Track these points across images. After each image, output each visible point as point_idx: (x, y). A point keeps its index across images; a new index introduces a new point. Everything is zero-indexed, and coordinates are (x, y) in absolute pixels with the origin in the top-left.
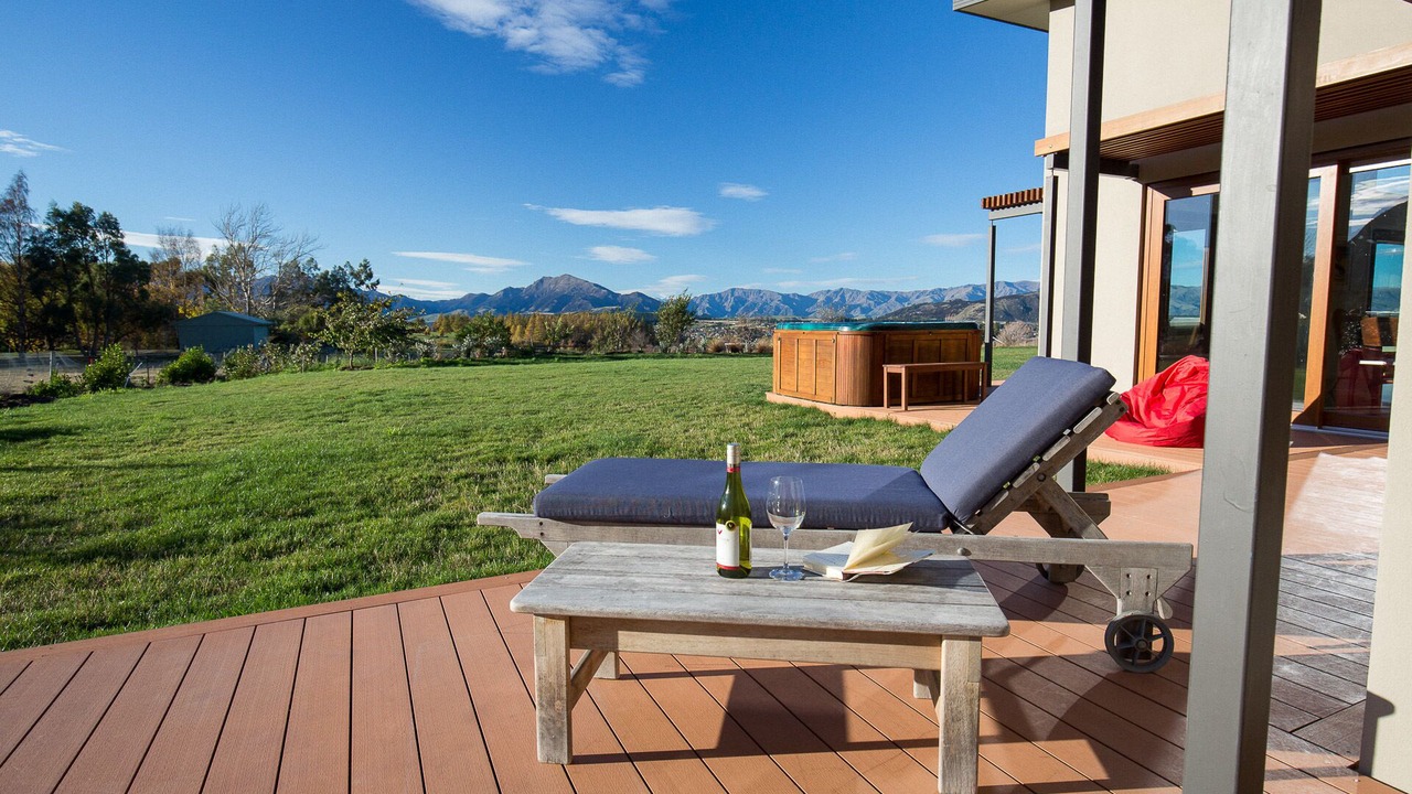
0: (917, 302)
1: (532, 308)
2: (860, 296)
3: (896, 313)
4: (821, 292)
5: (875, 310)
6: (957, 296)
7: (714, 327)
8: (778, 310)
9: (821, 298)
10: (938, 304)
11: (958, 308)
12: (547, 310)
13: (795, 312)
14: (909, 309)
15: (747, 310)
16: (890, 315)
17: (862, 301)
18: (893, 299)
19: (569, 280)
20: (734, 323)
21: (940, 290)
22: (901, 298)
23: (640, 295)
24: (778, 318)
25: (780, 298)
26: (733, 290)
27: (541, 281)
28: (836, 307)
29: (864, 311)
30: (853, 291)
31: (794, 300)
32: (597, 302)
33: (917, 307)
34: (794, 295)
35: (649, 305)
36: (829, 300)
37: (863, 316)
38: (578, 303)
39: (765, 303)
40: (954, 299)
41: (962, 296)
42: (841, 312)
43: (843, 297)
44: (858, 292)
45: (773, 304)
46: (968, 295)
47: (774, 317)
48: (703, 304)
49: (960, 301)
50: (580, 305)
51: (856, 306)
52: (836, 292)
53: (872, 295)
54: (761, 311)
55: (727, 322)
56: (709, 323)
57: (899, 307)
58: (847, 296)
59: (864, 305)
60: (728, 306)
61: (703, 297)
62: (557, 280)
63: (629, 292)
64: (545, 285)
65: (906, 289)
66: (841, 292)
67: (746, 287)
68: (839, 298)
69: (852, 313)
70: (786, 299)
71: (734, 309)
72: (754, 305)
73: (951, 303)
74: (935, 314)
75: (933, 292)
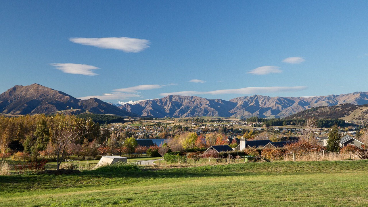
0: (316, 105)
1: (6, 111)
2: (270, 101)
3: (299, 114)
4: (240, 98)
5: (283, 112)
6: (348, 101)
7: (154, 125)
8: (206, 112)
9: (240, 103)
10: (332, 107)
11: (348, 110)
12: (18, 112)
13: (220, 114)
14: (309, 111)
15: (182, 112)
16: (293, 116)
17: (272, 104)
18: (296, 104)
19: (38, 88)
20: (170, 122)
21: (334, 96)
22: (303, 103)
23: (96, 100)
24: (206, 118)
25: (208, 102)
26: (171, 97)
27: (14, 89)
28: (252, 110)
29: (274, 112)
30: (265, 97)
31: (218, 104)
32: (61, 106)
33: (315, 109)
34: (218, 100)
35: (103, 108)
36: (245, 105)
37: (273, 117)
38: (44, 107)
39: (196, 107)
40: (344, 103)
41: (352, 100)
42: (256, 114)
43: (257, 102)
44: (269, 98)
45: (203, 107)
46: (357, 100)
47: (203, 117)
48: (148, 107)
49: (350, 105)
50: (47, 109)
51: (267, 109)
52: (252, 98)
53: (280, 100)
54: (192, 114)
55: (165, 122)
56: (151, 122)
57: (301, 109)
58: (260, 101)
59: (274, 108)
60: (167, 108)
61: (147, 103)
62: (27, 89)
64: (18, 92)
65: (306, 96)
66: (255, 98)
68: (254, 102)
69: (265, 114)
70: (212, 103)
71: (172, 111)
72: (188, 108)
73: (342, 106)
74: (330, 115)
75: (328, 98)
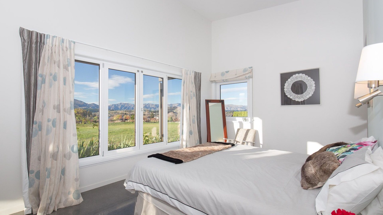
5: (157, 109)
20: (120, 111)
23: (94, 104)
25: (133, 105)
26: (121, 103)
29: (154, 109)
32: (81, 106)
35: (96, 107)
36: (145, 106)
44: (153, 104)
45: (132, 107)
47: (132, 110)
48: (113, 107)
50: (75, 107)
53: (156, 105)
54: (128, 109)
55: (118, 111)
60: (119, 107)
61: (113, 105)
63: (91, 103)
66: (149, 104)
67: (124, 103)
69: (151, 109)
71: (121, 108)
72: (127, 107)
